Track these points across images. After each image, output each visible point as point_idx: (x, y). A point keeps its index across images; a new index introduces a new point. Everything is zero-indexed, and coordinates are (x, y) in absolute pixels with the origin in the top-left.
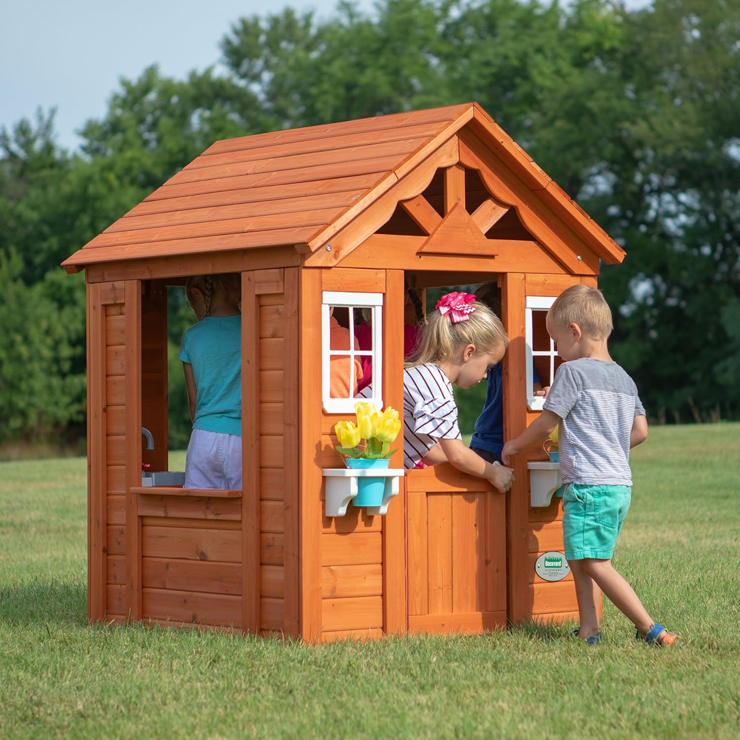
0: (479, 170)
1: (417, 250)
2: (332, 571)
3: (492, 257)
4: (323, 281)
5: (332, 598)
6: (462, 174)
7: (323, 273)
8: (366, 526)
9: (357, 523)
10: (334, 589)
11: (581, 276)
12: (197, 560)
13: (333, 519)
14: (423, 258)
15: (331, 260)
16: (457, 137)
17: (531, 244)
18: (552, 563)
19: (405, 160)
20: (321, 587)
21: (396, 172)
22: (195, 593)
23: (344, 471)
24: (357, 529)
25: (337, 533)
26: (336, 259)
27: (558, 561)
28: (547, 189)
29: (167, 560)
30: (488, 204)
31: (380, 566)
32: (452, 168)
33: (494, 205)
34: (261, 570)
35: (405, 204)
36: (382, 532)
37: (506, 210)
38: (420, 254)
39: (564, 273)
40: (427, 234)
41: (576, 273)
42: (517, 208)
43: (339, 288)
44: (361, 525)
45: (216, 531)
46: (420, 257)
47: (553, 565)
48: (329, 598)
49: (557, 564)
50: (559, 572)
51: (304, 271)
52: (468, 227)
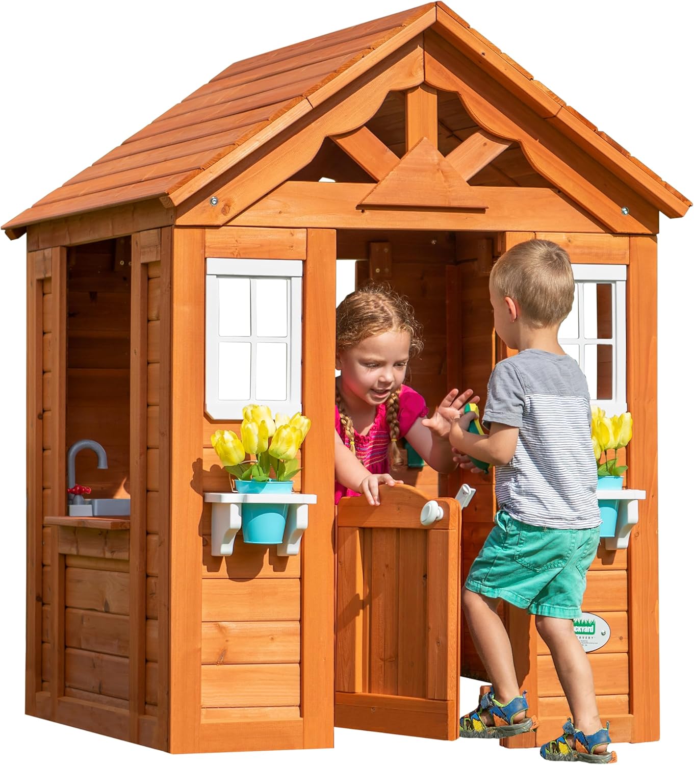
0: (457, 92)
1: (358, 203)
2: (221, 629)
3: (482, 210)
4: (207, 245)
5: (221, 664)
6: (433, 98)
7: (207, 233)
8: (275, 570)
9: (261, 565)
10: (224, 653)
11: (630, 235)
12: (102, 612)
13: (224, 559)
14: (367, 212)
15: (217, 216)
16: (422, 50)
17: (547, 191)
18: (583, 628)
19: (324, 82)
20: (201, 649)
21: (308, 98)
22: (101, 655)
23: (220, 496)
24: (261, 574)
25: (229, 579)
26: (225, 215)
27: (588, 625)
28: (558, 116)
29: (82, 611)
30: (477, 139)
31: (298, 624)
32: (416, 91)
33: (486, 140)
34: (146, 625)
35: (340, 141)
36: (300, 579)
37: (503, 147)
38: (362, 207)
39: (602, 231)
40: (373, 180)
41: (619, 231)
42: (521, 142)
43: (232, 253)
44: (267, 569)
45: (116, 574)
46: (363, 211)
47: (579, 630)
48: (216, 664)
49: (587, 629)
50: (589, 641)
51: (176, 230)
52: (438, 170)
